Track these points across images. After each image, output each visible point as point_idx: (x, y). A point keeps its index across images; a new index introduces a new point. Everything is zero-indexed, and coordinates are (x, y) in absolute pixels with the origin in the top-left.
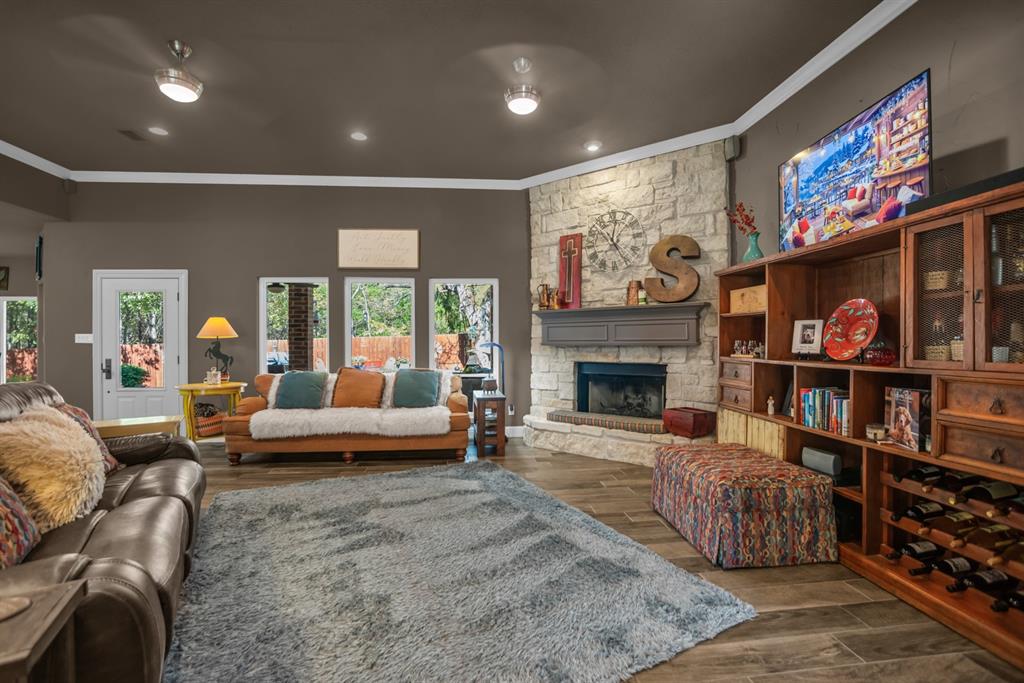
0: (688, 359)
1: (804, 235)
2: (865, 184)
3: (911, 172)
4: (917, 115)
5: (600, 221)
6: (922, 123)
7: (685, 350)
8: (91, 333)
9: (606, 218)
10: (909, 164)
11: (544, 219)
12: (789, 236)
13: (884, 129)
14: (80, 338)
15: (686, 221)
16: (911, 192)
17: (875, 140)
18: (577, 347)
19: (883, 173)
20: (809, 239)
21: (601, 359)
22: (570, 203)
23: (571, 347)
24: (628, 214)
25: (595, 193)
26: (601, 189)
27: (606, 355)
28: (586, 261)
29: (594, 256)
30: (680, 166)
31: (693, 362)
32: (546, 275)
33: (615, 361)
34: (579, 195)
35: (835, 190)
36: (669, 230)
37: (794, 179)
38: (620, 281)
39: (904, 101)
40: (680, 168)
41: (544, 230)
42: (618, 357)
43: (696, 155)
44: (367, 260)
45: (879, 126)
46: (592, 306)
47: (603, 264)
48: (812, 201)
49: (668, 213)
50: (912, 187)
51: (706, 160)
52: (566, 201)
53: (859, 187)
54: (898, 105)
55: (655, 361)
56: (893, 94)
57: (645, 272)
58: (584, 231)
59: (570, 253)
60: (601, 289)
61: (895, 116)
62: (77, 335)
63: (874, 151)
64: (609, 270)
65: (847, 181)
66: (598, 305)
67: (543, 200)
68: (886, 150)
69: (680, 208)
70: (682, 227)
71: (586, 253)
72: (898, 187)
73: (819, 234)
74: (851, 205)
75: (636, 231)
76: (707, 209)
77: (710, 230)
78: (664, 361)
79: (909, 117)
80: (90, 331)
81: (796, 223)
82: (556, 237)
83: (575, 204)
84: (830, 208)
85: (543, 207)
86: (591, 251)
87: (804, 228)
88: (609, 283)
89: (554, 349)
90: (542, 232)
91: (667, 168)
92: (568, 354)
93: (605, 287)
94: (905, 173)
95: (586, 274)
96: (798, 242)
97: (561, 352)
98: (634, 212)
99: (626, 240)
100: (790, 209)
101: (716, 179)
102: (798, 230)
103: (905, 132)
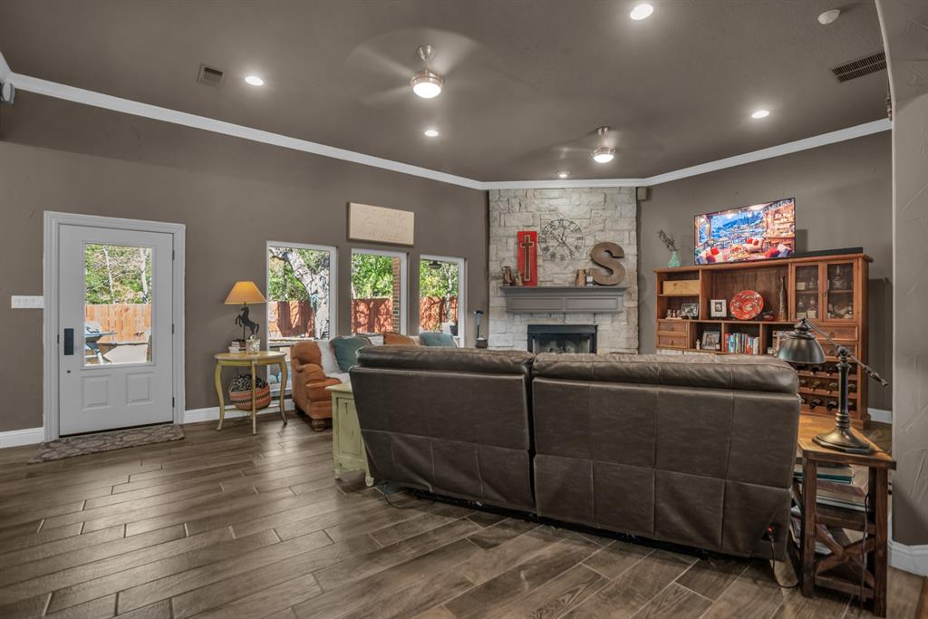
0: (612, 322)
1: (715, 256)
2: (760, 239)
3: (785, 239)
4: (789, 215)
5: (551, 224)
6: (791, 219)
7: (610, 315)
8: (42, 295)
9: (556, 223)
10: (784, 235)
11: (502, 216)
12: (703, 254)
13: (770, 216)
14: (18, 302)
15: (612, 234)
16: (785, 248)
17: (764, 219)
18: (531, 314)
19: (769, 236)
20: (719, 258)
21: (550, 323)
22: (526, 207)
23: (527, 313)
24: (572, 222)
25: (547, 203)
26: (552, 202)
27: (555, 320)
28: (539, 252)
29: (546, 249)
30: (608, 197)
31: (615, 323)
32: (504, 259)
33: (562, 323)
34: (533, 203)
35: (738, 237)
36: (601, 238)
37: (707, 226)
38: (566, 268)
39: (781, 207)
40: (608, 200)
41: (502, 224)
42: (564, 320)
43: (619, 193)
44: (374, 235)
45: (767, 214)
46: (543, 285)
47: (553, 256)
48: (721, 239)
49: (600, 227)
50: (786, 245)
51: (625, 197)
52: (523, 205)
53: (754, 239)
54: (779, 208)
55: (591, 323)
56: (777, 202)
57: (584, 263)
58: (537, 229)
59: (527, 245)
60: (552, 273)
61: (777, 212)
62: (13, 298)
63: (764, 225)
64: (558, 260)
65: (747, 235)
66: (548, 285)
67: (502, 201)
68: (771, 226)
69: (608, 224)
70: (609, 237)
71: (540, 247)
72: (778, 243)
73: (725, 257)
74: (749, 246)
75: (578, 236)
76: (625, 228)
77: (627, 241)
78: (597, 323)
79: (784, 215)
80: (40, 293)
81: (709, 249)
82: (515, 231)
83: (530, 209)
84: (734, 246)
85: (502, 207)
86: (543, 245)
87: (715, 252)
88: (557, 269)
89: (511, 316)
90: (500, 226)
91: (601, 198)
92: (523, 319)
93: (554, 272)
94: (782, 238)
95: (540, 261)
96: (710, 259)
97: (517, 318)
98: (577, 222)
99: (570, 240)
100: (704, 241)
101: (631, 210)
102: (710, 253)
103: (782, 220)
